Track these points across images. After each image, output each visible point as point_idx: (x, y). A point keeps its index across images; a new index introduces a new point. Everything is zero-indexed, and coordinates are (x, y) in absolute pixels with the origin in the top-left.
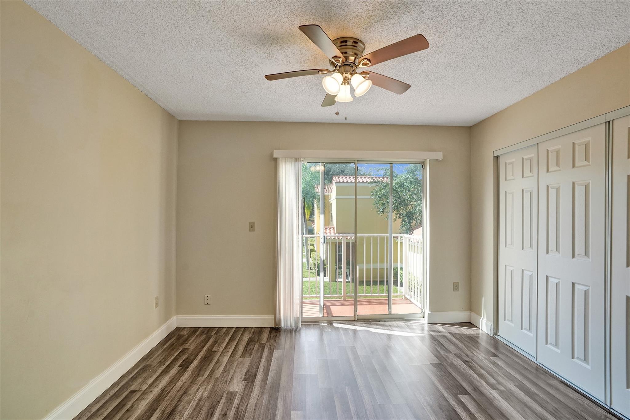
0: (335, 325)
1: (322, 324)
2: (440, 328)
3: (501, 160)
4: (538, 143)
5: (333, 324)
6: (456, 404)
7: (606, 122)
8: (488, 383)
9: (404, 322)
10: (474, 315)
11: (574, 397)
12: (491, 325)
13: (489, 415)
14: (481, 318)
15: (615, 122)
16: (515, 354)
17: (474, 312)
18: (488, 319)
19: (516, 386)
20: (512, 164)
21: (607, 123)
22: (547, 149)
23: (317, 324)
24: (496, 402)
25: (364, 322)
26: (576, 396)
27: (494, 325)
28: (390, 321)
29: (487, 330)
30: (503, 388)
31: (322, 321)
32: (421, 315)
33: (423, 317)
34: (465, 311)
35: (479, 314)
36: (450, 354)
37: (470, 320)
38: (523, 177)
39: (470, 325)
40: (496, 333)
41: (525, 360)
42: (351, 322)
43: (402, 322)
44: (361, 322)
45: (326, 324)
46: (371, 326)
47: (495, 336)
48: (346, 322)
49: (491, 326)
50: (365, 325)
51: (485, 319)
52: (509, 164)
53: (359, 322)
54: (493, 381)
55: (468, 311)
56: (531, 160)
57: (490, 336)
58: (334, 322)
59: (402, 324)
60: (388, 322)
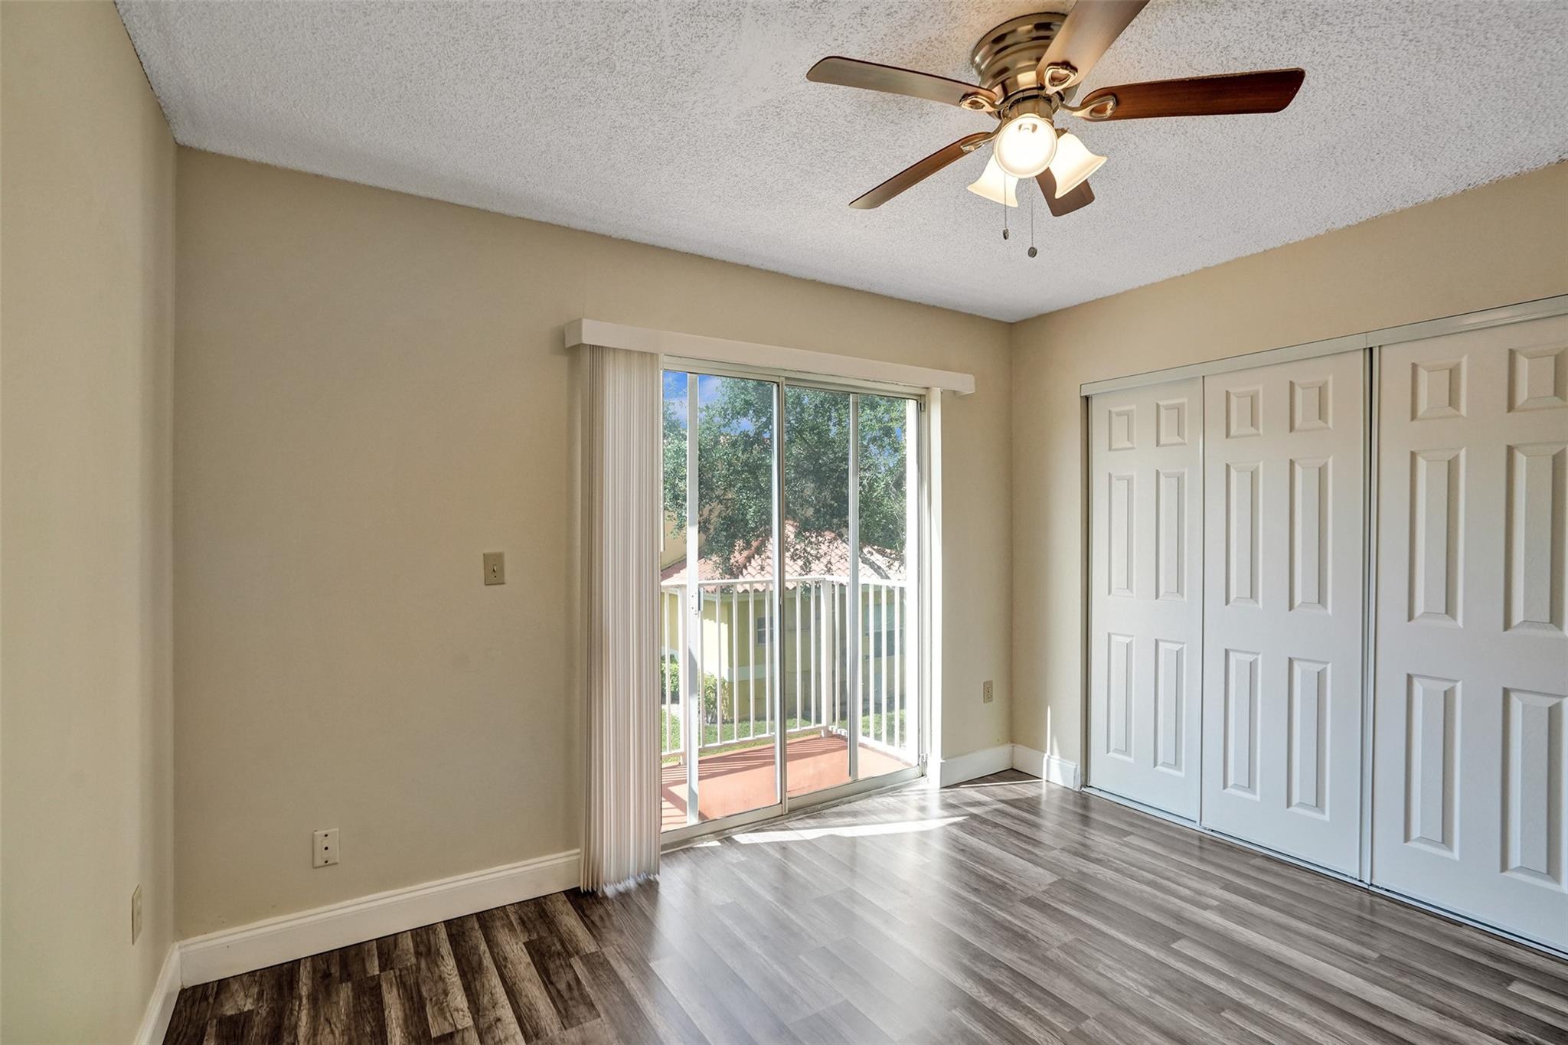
0: (742, 838)
1: (706, 844)
2: (971, 793)
3: (1095, 405)
4: (1203, 377)
5: (733, 839)
6: (1190, 970)
7: (1365, 349)
8: (1181, 898)
9: (890, 794)
10: (1021, 750)
11: (1312, 882)
12: (1075, 767)
13: (1258, 970)
14: (1043, 757)
15: (1384, 350)
16: (1150, 820)
17: (1020, 743)
18: (1063, 755)
19: (1222, 888)
20: (1128, 414)
21: (1368, 352)
22: (1228, 389)
23: (691, 848)
24: (1236, 936)
25: (805, 814)
26: (1306, 878)
27: (1081, 768)
28: (861, 799)
29: (1064, 779)
30: (1215, 903)
31: (701, 836)
32: (917, 771)
33: (923, 776)
34: (1002, 744)
35: (1038, 745)
36: (1055, 851)
37: (1013, 764)
38: (1157, 445)
39: (1013, 774)
40: (1085, 785)
41: (1178, 829)
42: (774, 822)
43: (884, 796)
44: (797, 816)
45: (719, 844)
46: (829, 823)
47: (1083, 789)
48: (763, 824)
49: (1076, 769)
50: (812, 822)
51: (1056, 756)
52: (1119, 414)
53: (794, 817)
54: (1187, 892)
55: (1007, 742)
56: (1179, 409)
57: (1075, 792)
58: (734, 830)
59: (889, 800)
60: (857, 803)
